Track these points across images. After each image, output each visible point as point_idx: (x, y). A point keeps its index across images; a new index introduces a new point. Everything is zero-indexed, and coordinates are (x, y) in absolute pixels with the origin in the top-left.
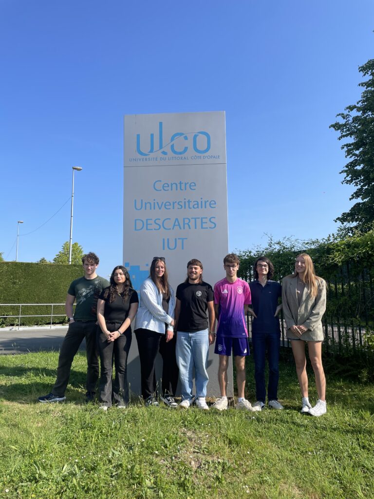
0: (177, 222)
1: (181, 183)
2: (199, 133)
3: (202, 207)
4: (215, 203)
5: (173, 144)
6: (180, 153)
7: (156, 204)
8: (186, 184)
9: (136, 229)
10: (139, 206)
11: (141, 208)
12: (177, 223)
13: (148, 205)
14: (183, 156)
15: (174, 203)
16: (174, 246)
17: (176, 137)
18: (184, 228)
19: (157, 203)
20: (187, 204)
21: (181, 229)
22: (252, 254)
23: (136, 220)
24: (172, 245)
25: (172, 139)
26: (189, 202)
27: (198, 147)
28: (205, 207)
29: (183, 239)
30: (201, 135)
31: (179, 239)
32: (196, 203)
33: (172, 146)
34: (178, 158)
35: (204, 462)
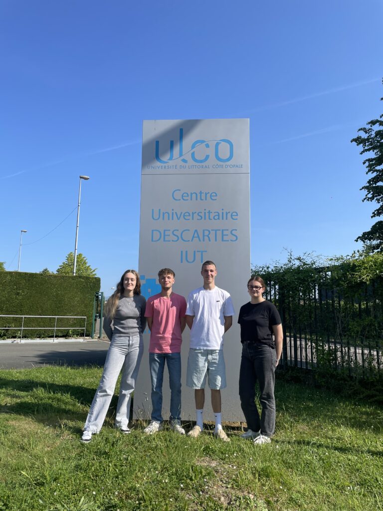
0: (196, 233)
1: (201, 193)
2: (221, 140)
3: (223, 219)
4: (237, 215)
5: (194, 152)
6: (201, 161)
7: (174, 214)
8: (206, 194)
9: (152, 241)
10: (156, 217)
11: (159, 218)
12: (196, 235)
13: (166, 215)
14: (204, 164)
15: (193, 213)
16: (193, 260)
17: (197, 145)
18: (204, 241)
19: (176, 213)
20: (207, 214)
21: (200, 240)
22: (270, 270)
23: (153, 231)
24: (191, 259)
25: (193, 147)
26: (209, 212)
27: (221, 155)
28: (227, 219)
29: (202, 252)
30: (223, 143)
31: (198, 251)
32: (217, 214)
33: (193, 154)
34: (199, 167)
35: (234, 498)
